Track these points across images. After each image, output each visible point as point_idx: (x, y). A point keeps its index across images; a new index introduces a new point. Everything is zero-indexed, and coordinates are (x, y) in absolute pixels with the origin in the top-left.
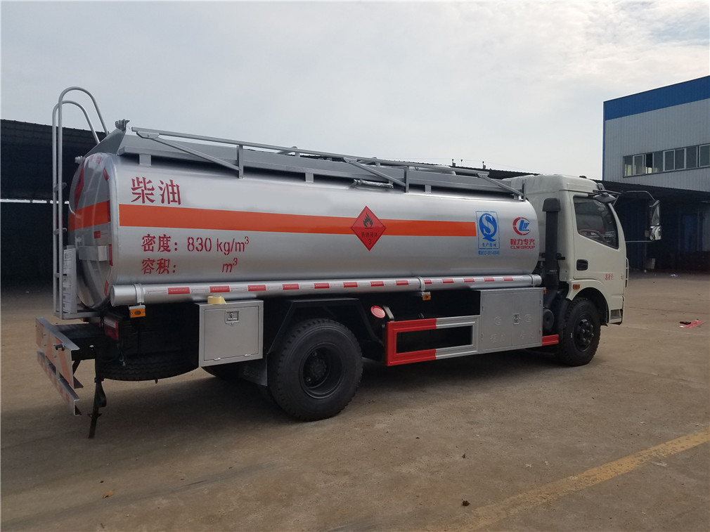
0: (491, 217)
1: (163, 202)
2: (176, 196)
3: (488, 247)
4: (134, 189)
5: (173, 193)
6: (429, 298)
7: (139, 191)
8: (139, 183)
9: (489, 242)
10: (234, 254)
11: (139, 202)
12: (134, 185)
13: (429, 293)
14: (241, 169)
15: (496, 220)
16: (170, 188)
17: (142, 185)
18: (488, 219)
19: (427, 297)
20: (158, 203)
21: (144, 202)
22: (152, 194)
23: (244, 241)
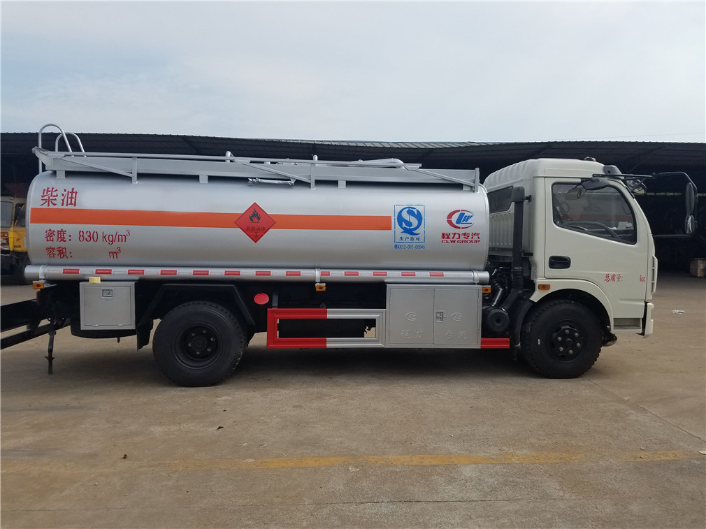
0: (415, 211)
1: (63, 205)
2: (73, 200)
3: (409, 240)
4: (42, 197)
5: (71, 198)
6: (324, 289)
7: (46, 198)
8: (48, 191)
9: (410, 236)
10: (117, 244)
11: (45, 206)
12: (44, 193)
13: (325, 284)
14: (134, 176)
15: (423, 215)
16: (70, 194)
17: (49, 193)
18: (410, 212)
19: (321, 288)
20: (59, 206)
21: (49, 205)
22: (55, 199)
23: (126, 233)
